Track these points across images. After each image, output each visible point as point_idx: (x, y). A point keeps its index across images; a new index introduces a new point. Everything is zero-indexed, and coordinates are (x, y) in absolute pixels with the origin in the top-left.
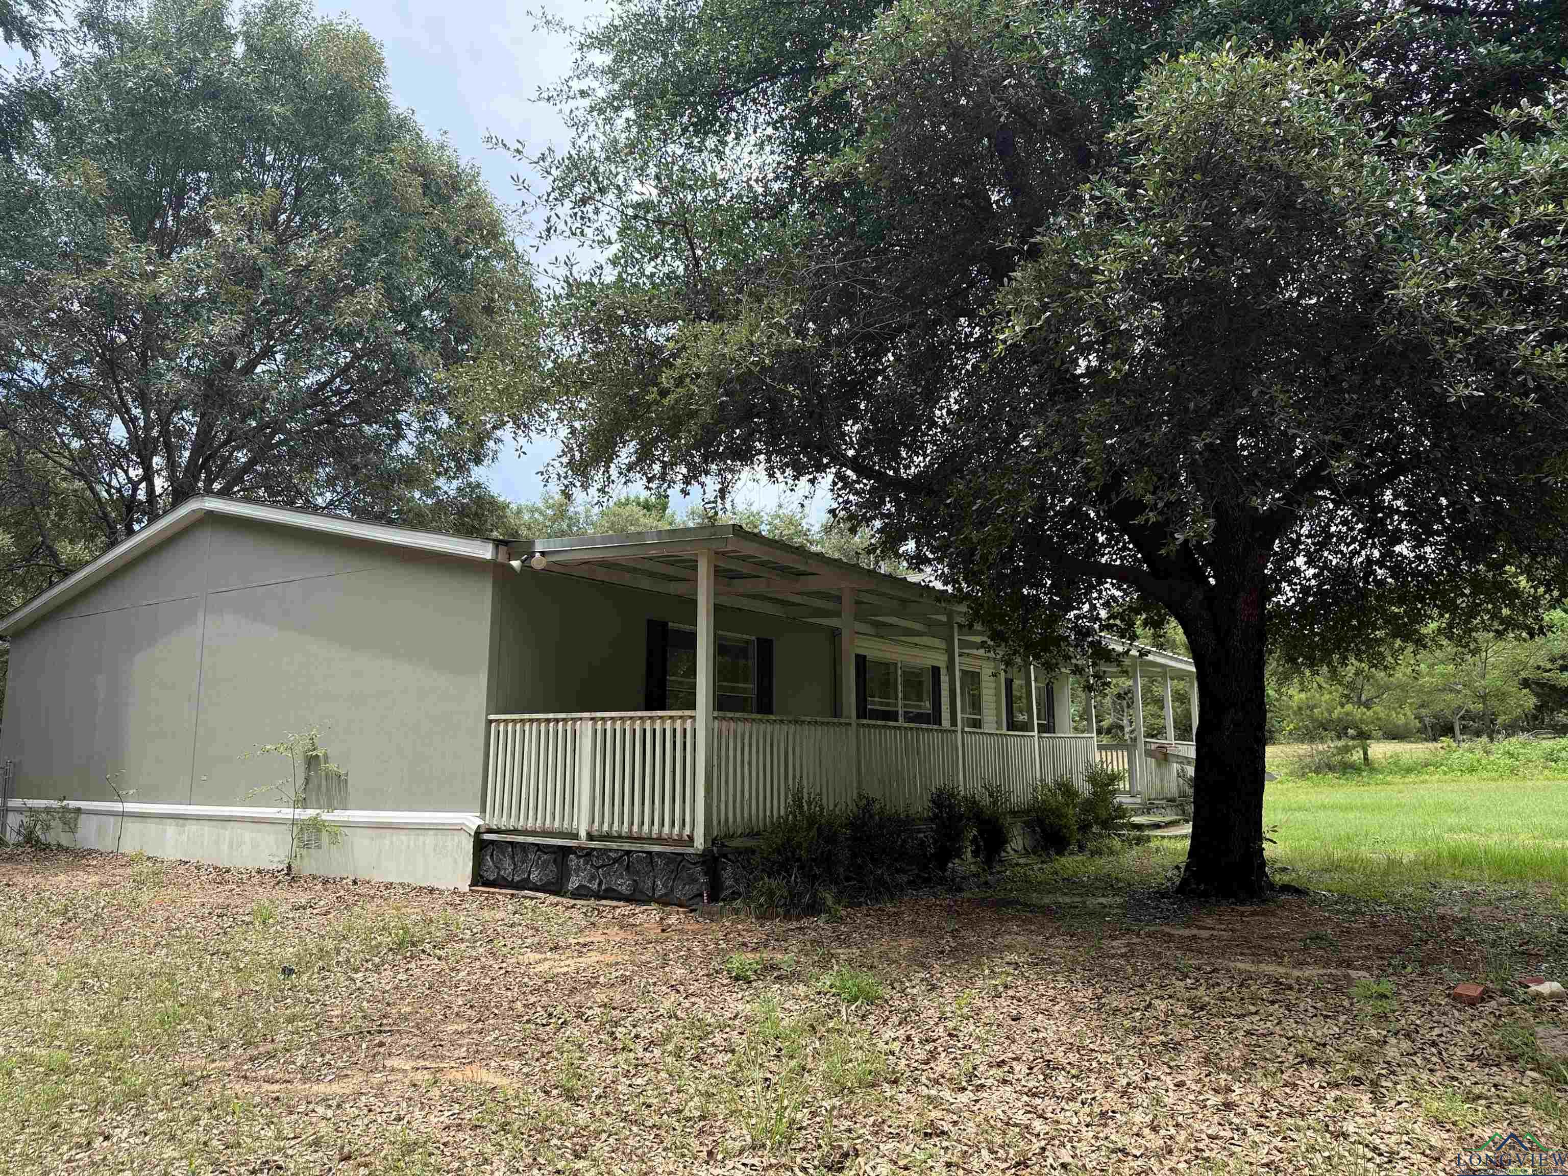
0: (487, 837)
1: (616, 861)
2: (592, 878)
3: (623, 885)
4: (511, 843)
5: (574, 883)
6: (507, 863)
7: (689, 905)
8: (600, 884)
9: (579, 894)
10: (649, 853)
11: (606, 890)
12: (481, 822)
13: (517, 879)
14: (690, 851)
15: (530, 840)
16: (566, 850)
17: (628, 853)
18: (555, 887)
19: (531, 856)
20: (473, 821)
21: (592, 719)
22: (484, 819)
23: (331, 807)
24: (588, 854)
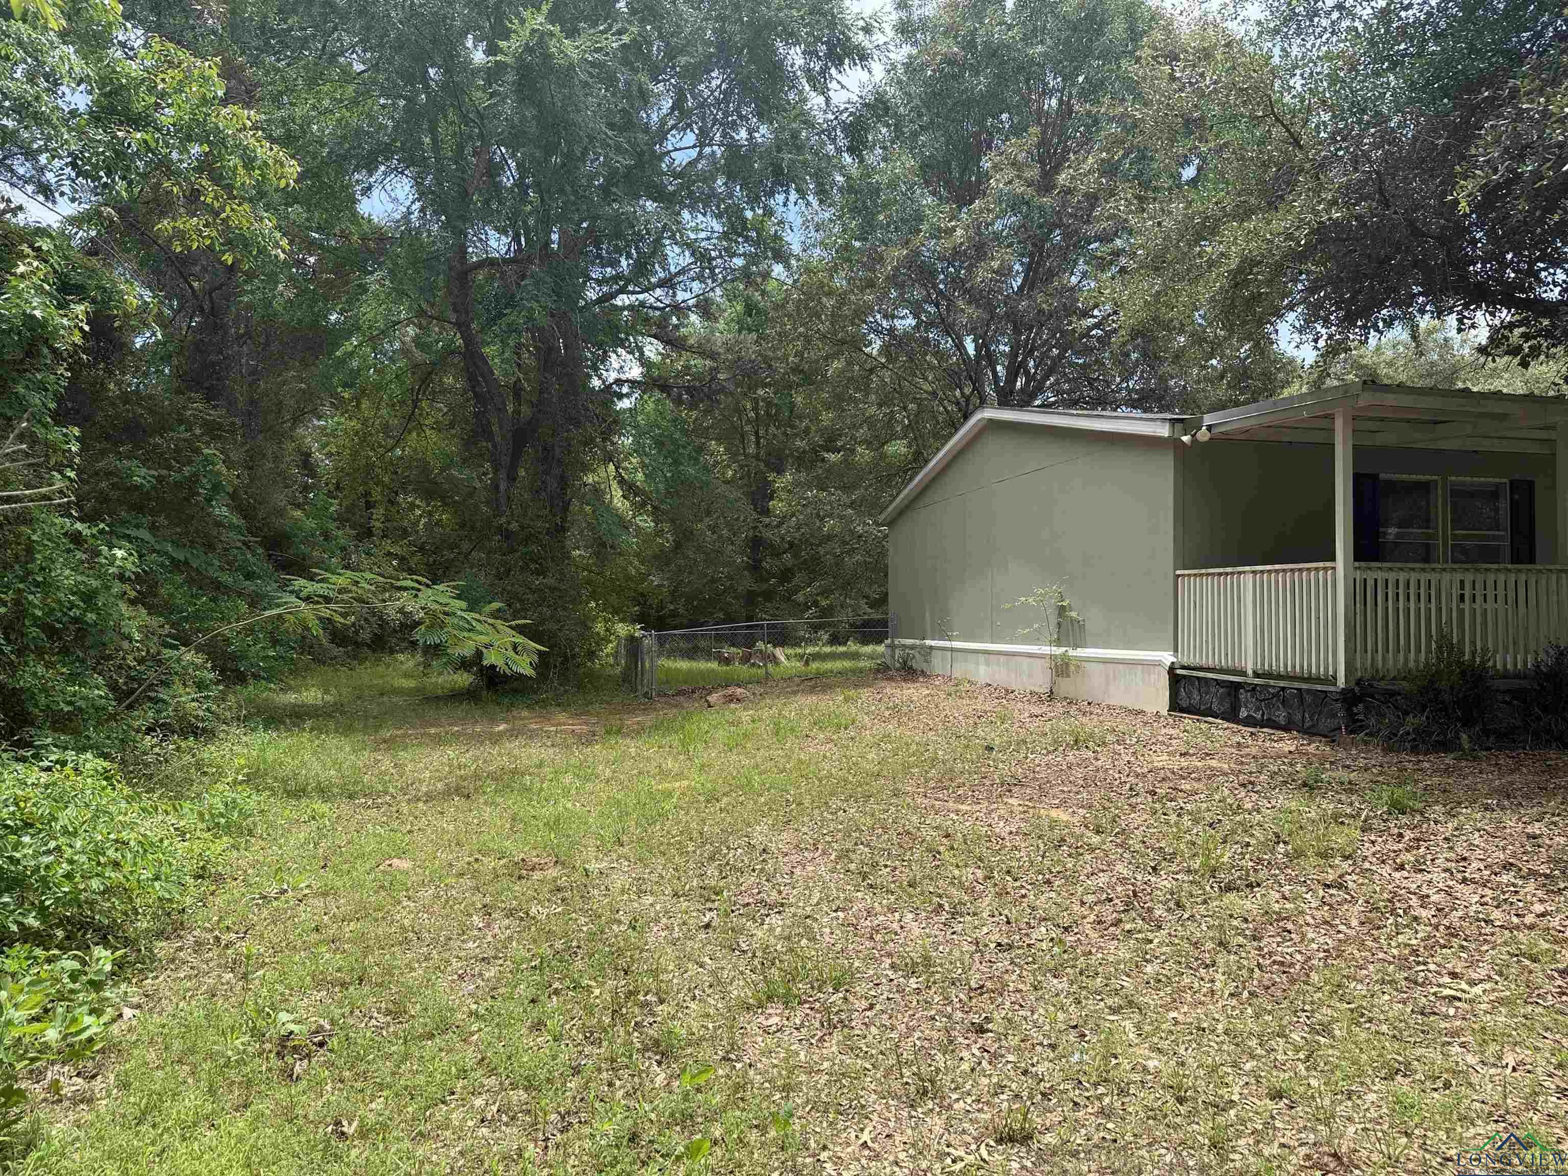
0: (1179, 672)
1: (1274, 695)
2: (1258, 709)
3: (1281, 716)
4: (1198, 678)
5: (1243, 713)
6: (1196, 696)
7: (1330, 737)
8: (1263, 715)
9: (1249, 722)
10: (1299, 690)
11: (1269, 719)
12: (1175, 660)
13: (1203, 707)
14: (1332, 689)
15: (1210, 675)
16: (1237, 686)
17: (1283, 689)
18: (1231, 716)
19: (1213, 690)
20: (1168, 658)
21: (1253, 572)
22: (1177, 657)
23: (1076, 646)
24: (1254, 688)
